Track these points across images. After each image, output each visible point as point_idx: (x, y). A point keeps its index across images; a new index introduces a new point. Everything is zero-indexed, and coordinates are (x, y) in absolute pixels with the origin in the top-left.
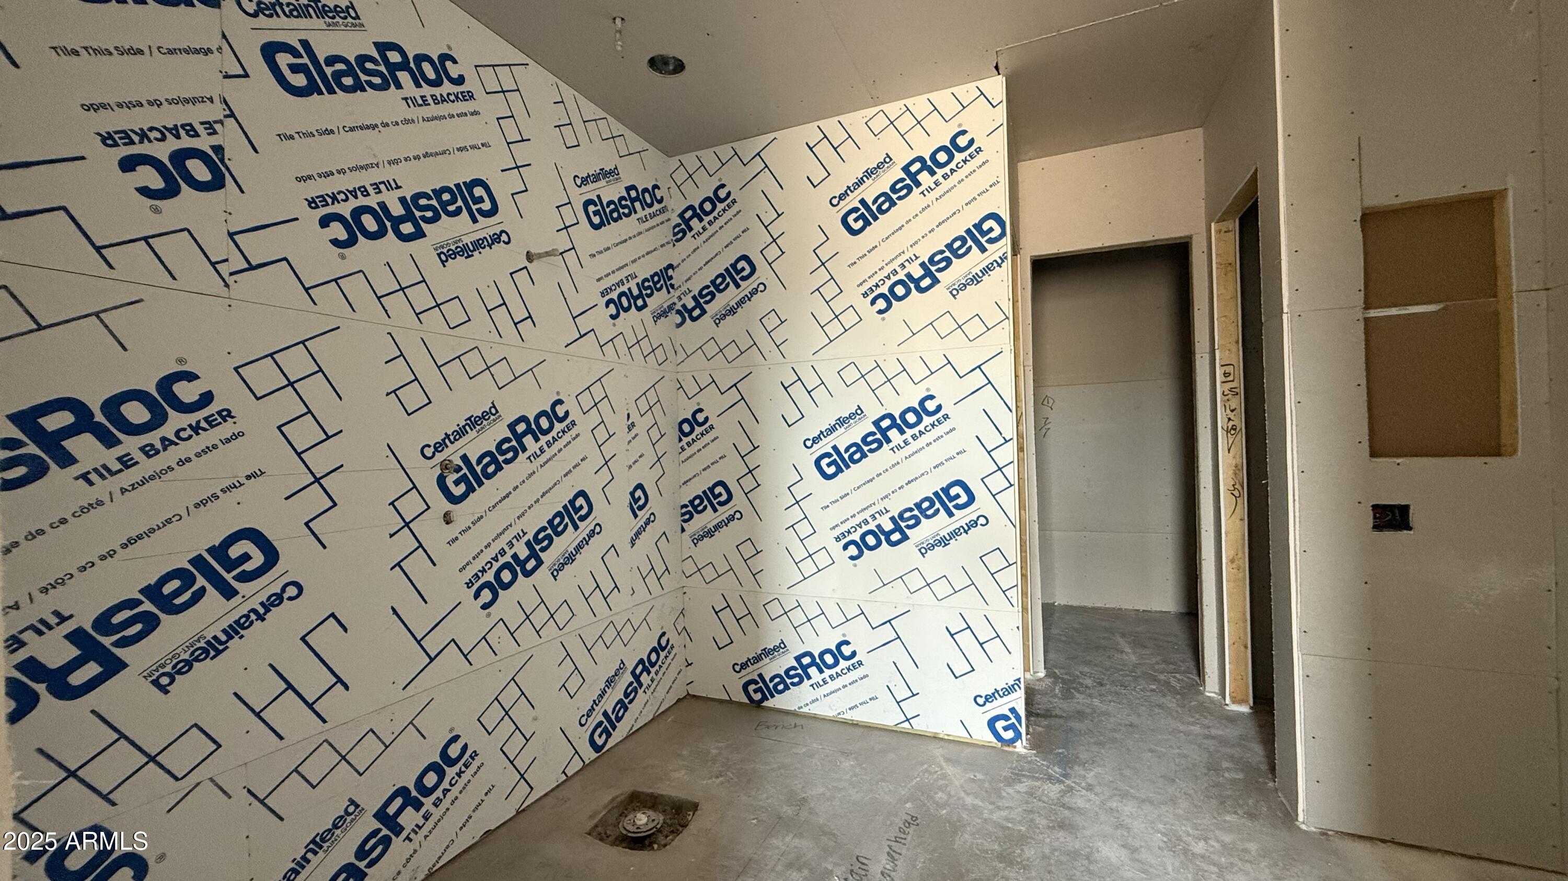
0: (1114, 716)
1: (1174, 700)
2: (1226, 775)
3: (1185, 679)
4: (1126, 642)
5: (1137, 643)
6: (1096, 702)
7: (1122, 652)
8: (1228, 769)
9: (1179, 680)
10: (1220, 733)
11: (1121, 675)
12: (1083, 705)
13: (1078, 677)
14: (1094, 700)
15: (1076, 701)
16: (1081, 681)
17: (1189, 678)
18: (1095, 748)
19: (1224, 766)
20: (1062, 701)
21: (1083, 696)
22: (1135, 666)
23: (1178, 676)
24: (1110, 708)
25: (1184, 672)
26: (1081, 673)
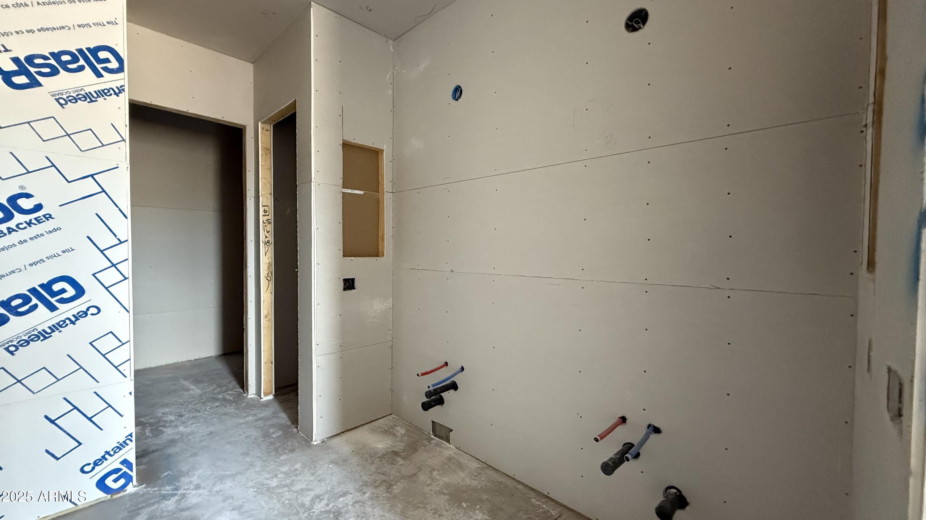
0: (198, 432)
1: (232, 407)
2: (274, 436)
3: (234, 393)
4: (188, 382)
5: (197, 381)
6: (181, 429)
7: (189, 390)
8: (273, 433)
9: (231, 394)
10: (262, 415)
11: (194, 404)
12: (172, 434)
13: (161, 417)
14: (180, 428)
15: (165, 434)
16: (165, 419)
17: (236, 391)
18: (192, 459)
19: (271, 432)
20: (154, 439)
21: (171, 428)
22: (201, 396)
23: (229, 392)
24: (193, 428)
25: (233, 389)
26: (163, 414)
